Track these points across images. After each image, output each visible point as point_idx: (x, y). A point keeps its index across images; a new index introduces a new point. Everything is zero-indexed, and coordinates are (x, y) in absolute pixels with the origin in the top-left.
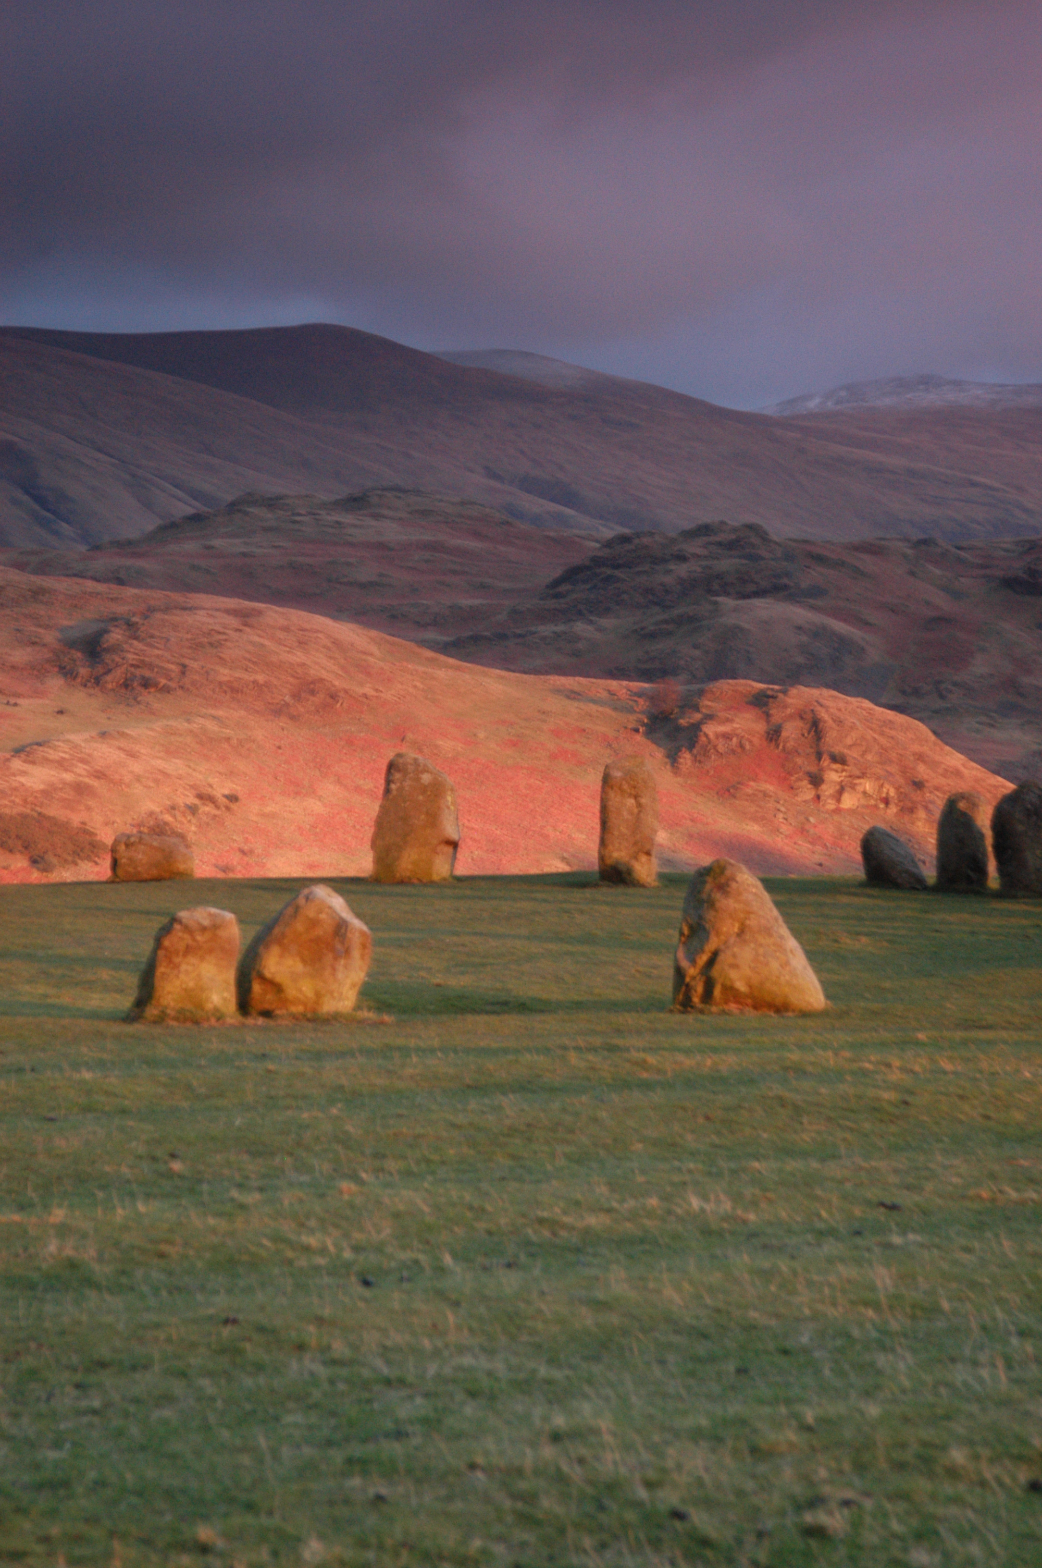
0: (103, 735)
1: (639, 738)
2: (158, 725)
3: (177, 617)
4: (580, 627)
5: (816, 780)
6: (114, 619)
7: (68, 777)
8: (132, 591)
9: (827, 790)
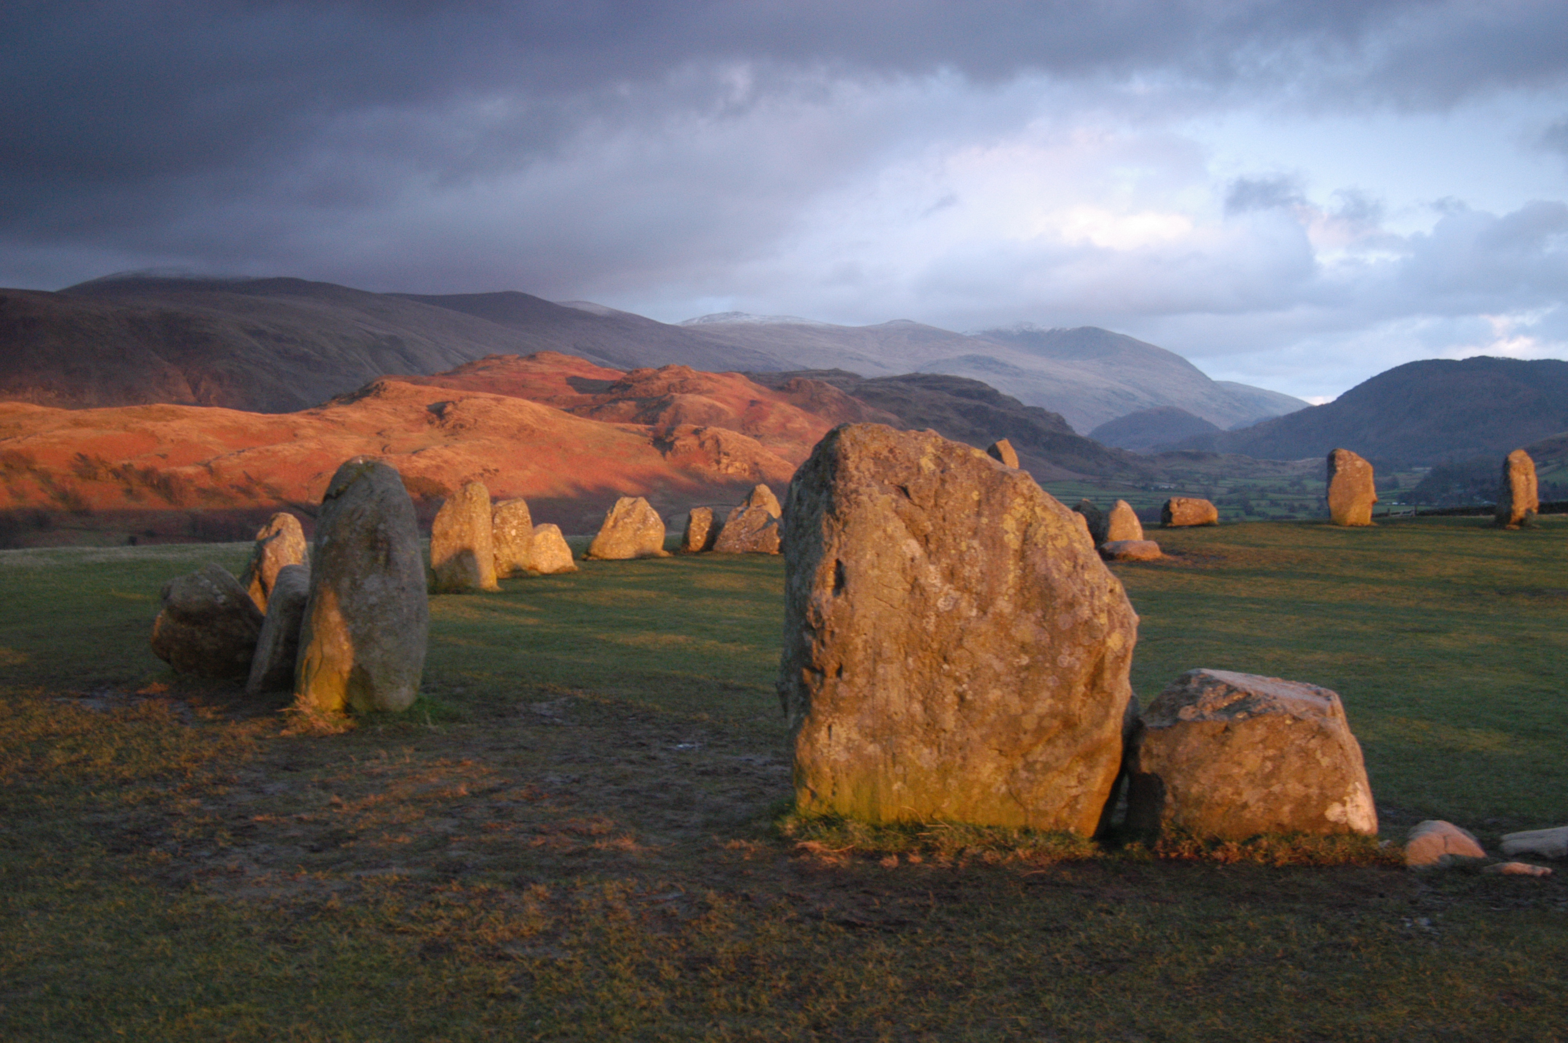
0: (446, 446)
1: (650, 446)
2: (468, 443)
3: (473, 401)
4: (621, 404)
5: (718, 462)
6: (448, 402)
7: (434, 463)
8: (454, 391)
9: (723, 466)
